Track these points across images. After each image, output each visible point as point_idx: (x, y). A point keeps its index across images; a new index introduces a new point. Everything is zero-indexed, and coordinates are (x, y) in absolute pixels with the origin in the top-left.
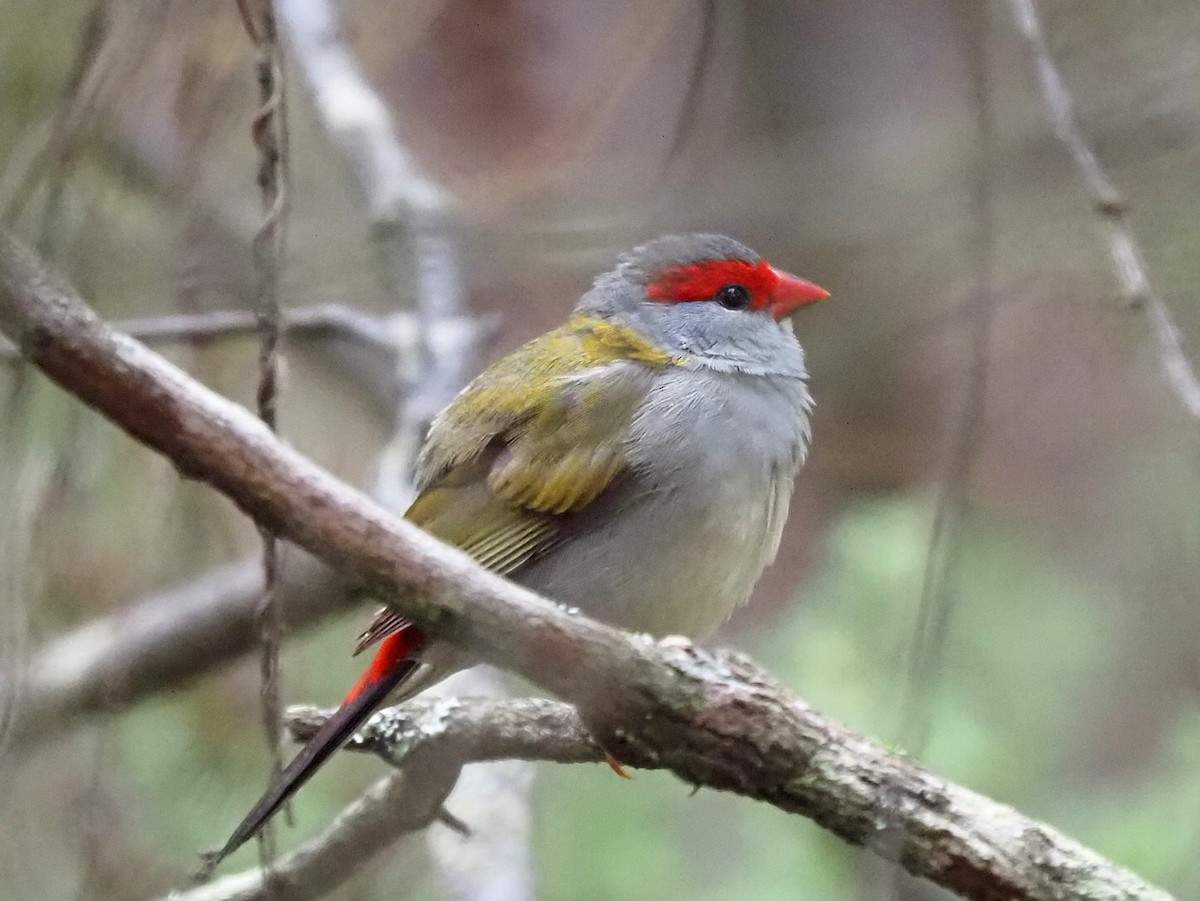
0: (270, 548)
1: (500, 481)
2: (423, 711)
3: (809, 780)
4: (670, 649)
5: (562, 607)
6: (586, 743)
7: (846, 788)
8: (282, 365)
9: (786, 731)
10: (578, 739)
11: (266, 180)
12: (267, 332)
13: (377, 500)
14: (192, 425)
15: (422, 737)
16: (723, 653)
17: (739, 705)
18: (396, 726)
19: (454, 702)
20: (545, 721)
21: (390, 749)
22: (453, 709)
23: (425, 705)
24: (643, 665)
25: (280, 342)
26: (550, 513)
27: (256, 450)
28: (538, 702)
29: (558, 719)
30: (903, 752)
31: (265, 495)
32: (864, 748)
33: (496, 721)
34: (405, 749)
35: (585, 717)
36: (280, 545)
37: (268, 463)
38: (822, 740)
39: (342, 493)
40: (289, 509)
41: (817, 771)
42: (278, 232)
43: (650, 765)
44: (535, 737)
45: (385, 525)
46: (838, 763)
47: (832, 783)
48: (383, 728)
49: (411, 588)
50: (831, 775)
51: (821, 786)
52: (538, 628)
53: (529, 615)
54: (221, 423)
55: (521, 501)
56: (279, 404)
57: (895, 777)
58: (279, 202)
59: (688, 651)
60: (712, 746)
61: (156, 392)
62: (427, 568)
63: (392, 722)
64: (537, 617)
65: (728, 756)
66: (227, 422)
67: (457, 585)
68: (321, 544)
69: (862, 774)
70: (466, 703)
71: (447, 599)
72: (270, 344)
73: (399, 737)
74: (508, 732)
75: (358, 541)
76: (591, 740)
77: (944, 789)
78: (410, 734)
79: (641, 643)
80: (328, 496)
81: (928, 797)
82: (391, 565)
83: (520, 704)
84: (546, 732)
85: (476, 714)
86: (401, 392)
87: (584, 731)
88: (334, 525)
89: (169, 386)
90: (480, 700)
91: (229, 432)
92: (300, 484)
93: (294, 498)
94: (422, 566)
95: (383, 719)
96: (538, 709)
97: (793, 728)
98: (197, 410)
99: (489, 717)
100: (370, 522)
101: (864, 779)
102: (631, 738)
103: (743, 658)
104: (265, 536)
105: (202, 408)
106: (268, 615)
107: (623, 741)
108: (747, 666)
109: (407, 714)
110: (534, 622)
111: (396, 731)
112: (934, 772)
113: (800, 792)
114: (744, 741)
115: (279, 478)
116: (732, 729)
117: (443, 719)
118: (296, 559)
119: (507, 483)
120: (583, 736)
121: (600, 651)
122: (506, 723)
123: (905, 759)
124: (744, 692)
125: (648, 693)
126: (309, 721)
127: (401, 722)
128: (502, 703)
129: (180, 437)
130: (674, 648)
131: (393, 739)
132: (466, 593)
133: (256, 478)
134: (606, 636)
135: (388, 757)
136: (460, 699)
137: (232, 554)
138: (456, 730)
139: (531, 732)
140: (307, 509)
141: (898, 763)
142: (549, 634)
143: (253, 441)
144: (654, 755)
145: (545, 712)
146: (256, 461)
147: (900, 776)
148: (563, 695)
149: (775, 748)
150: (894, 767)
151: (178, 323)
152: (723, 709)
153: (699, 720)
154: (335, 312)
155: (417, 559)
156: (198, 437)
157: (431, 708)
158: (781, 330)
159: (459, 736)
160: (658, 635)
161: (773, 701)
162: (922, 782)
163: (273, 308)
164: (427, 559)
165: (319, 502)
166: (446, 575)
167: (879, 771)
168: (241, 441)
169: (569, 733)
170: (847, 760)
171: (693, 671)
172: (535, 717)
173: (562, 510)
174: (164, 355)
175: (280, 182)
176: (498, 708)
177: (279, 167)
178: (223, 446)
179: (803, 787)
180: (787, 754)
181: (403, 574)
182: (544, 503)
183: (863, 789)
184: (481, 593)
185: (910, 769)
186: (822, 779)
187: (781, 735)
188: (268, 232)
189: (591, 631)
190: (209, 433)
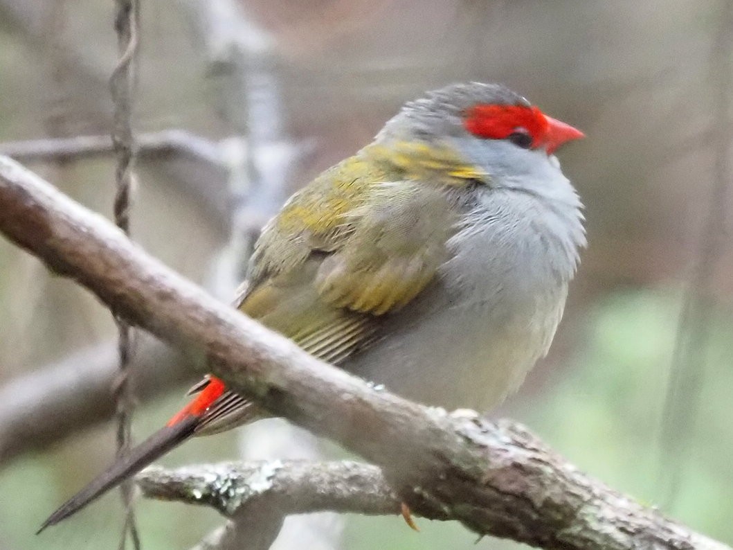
0: (124, 333)
1: (326, 285)
2: (252, 471)
3: (576, 530)
4: (460, 420)
5: (370, 385)
6: (389, 499)
7: (607, 537)
8: (134, 181)
9: (557, 489)
10: (382, 495)
11: (121, 26)
12: (122, 153)
13: (214, 294)
14: (61, 231)
15: (251, 493)
16: (504, 423)
17: (517, 466)
18: (229, 484)
19: (278, 464)
20: (354, 480)
21: (225, 503)
22: (277, 470)
23: (254, 466)
24: (437, 433)
25: (132, 162)
26: (369, 315)
27: (114, 253)
28: (348, 463)
29: (365, 478)
30: (654, 507)
31: (119, 291)
32: (622, 503)
33: (313, 480)
34: (237, 504)
35: (388, 477)
36: (132, 331)
37: (125, 264)
38: (587, 497)
39: (186, 288)
40: (143, 301)
41: (583, 522)
42: (131, 68)
43: (443, 517)
44: (345, 493)
45: (222, 316)
46: (600, 515)
47: (596, 532)
48: (218, 485)
49: (244, 368)
50: (594, 525)
51: (587, 535)
52: (349, 402)
53: (343, 391)
54: (84, 230)
55: (344, 303)
56: (132, 213)
57: (648, 528)
58: (133, 43)
59: (475, 421)
60: (496, 501)
61: (30, 204)
62: (256, 351)
63: (226, 481)
64: (350, 393)
65: (509, 510)
66: (89, 229)
67: (281, 367)
68: (167, 332)
69: (621, 525)
70: (288, 465)
71: (273, 378)
72: (125, 163)
73: (232, 493)
74: (324, 489)
75: (200, 329)
76: (393, 496)
77: (689, 537)
78: (241, 491)
79: (436, 414)
80: (174, 291)
81: (676, 544)
82: (226, 349)
83: (333, 466)
84: (355, 489)
85: (296, 474)
86: (234, 203)
87: (387, 489)
88: (180, 316)
89: (41, 199)
90: (299, 462)
91: (90, 237)
92: (150, 281)
93: (145, 293)
94: (253, 349)
95: (219, 478)
96: (348, 470)
97: (563, 486)
98: (65, 218)
99: (307, 477)
100: (209, 313)
101: (622, 530)
102: (426, 495)
103: (521, 427)
104: (119, 323)
105: (68, 217)
106: (121, 390)
107: (420, 497)
108: (524, 434)
109: (239, 474)
110: (346, 397)
111: (229, 488)
112: (682, 524)
113: (568, 540)
114: (523, 498)
115: (132, 276)
116: (513, 487)
117: (269, 478)
118: (146, 343)
119: (332, 288)
120: (385, 492)
121: (401, 421)
122: (321, 481)
123: (656, 512)
124: (522, 456)
125: (440, 456)
126: (156, 480)
127: (234, 481)
128: (318, 465)
129: (50, 242)
130: (463, 419)
131: (227, 495)
132: (288, 373)
133: (113, 276)
134: (407, 409)
135: (223, 511)
136: (283, 461)
137: (91, 337)
138: (280, 487)
139: (343, 490)
140: (155, 301)
141: (651, 516)
142: (359, 407)
143: (111, 245)
144: (446, 509)
145: (354, 472)
146: (113, 261)
147: (653, 526)
148: (370, 458)
149: (548, 504)
150: (646, 518)
151: (48, 145)
152: (503, 470)
153: (484, 479)
154: (177, 137)
155: (249, 344)
156: (65, 241)
157: (260, 469)
158: (551, 163)
159: (283, 492)
160: (450, 409)
161: (547, 464)
162: (670, 532)
163: (127, 134)
164: (257, 344)
165: (167, 296)
166: (273, 357)
167: (635, 523)
168: (102, 245)
169: (374, 490)
170: (608, 513)
171: (479, 438)
172: (346, 476)
173: (380, 313)
174: (38, 173)
175: (133, 28)
176: (314, 469)
177: (132, 16)
178: (87, 249)
179: (570, 535)
180: (557, 508)
181: (238, 356)
182: (363, 306)
183: (621, 538)
184: (302, 373)
185: (661, 521)
186: (586, 529)
187: (553, 493)
188: (123, 69)
189: (394, 405)
190: (74, 238)
